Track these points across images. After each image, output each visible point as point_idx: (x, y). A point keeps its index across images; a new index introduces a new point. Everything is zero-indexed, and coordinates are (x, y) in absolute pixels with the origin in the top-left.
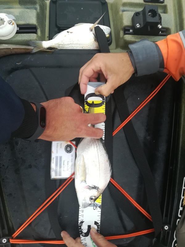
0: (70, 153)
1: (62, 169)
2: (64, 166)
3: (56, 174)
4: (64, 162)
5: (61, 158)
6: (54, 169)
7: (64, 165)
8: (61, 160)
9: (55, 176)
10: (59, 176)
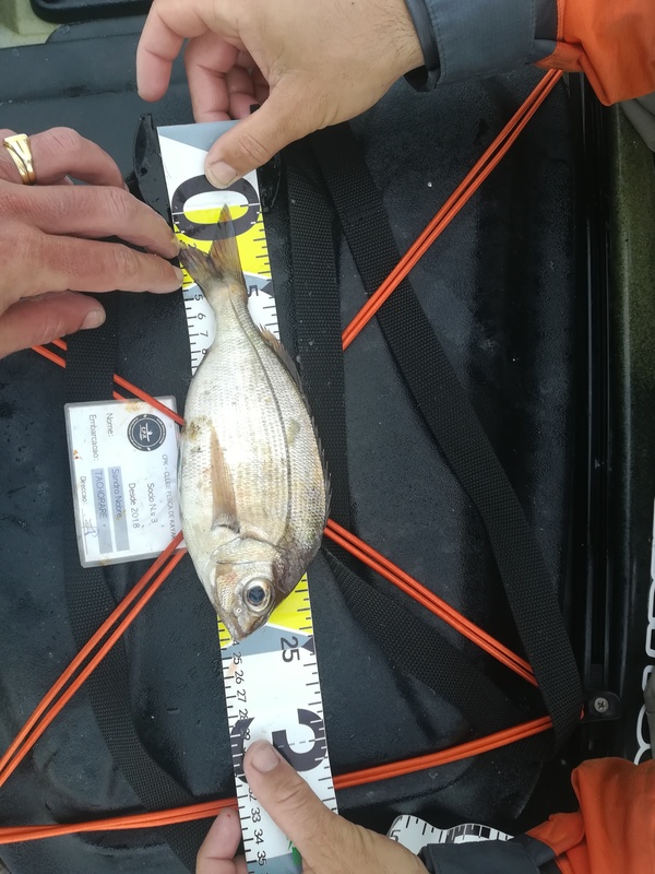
0: (152, 449)
1: (129, 519)
2: (134, 507)
3: (105, 546)
4: (132, 489)
5: (115, 473)
6: (94, 523)
7: (133, 502)
8: (117, 486)
9: (102, 552)
10: (119, 549)
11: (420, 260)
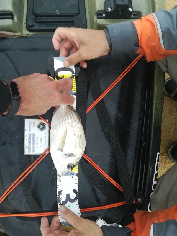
0: (43, 130)
1: (36, 145)
4: (37, 139)
5: (34, 135)
7: (37, 142)
8: (34, 138)
9: (29, 152)
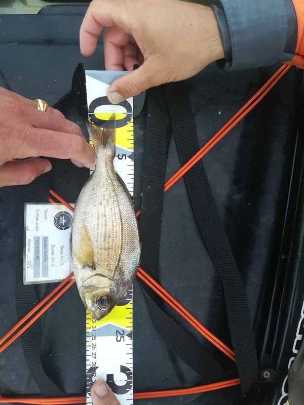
0: (65, 229)
1: (50, 262)
3: (36, 274)
5: (46, 239)
6: (32, 262)
7: (53, 254)
10: (43, 276)
11: (210, 151)
